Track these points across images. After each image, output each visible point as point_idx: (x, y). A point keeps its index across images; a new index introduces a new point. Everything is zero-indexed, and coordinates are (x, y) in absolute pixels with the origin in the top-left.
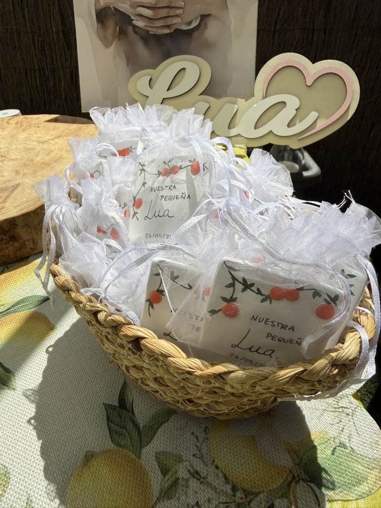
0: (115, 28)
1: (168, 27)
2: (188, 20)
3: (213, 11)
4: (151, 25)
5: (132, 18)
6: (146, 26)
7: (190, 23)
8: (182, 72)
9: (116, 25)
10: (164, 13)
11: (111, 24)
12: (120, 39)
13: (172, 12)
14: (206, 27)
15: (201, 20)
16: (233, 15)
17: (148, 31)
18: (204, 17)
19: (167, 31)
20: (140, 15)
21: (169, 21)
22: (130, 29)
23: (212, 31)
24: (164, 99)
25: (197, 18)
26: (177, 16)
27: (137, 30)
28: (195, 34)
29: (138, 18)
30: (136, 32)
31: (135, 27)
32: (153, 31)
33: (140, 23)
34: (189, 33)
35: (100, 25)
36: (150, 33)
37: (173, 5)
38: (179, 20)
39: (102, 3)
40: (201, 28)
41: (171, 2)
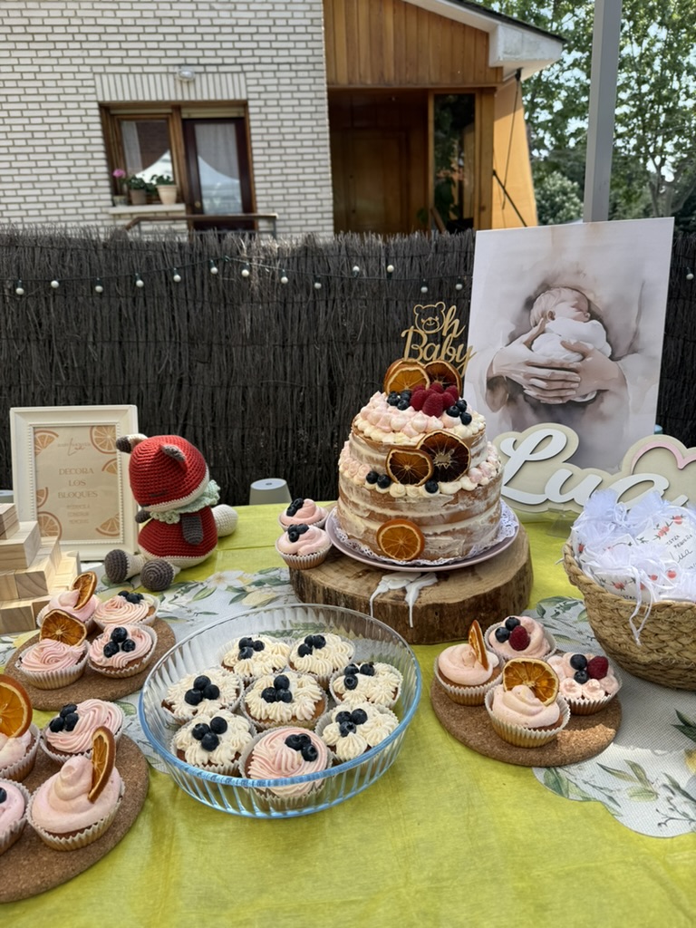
0: (505, 396)
1: (561, 398)
2: (584, 393)
3: (611, 387)
4: (543, 395)
5: (524, 387)
6: (538, 395)
7: (585, 396)
8: (549, 438)
9: (507, 392)
10: (559, 385)
11: (501, 392)
12: (508, 405)
13: (567, 385)
14: (602, 401)
15: (598, 394)
16: (632, 392)
17: (539, 400)
18: (600, 392)
19: (561, 402)
20: (533, 386)
21: (563, 393)
22: (521, 397)
23: (608, 405)
24: (526, 461)
25: (592, 392)
26: (572, 389)
27: (527, 398)
28: (590, 406)
29: (531, 388)
30: (526, 401)
31: (526, 396)
32: (544, 400)
33: (532, 393)
34: (583, 405)
35: (489, 391)
37: (569, 379)
38: (573, 393)
39: (495, 372)
40: (597, 401)
41: (567, 376)
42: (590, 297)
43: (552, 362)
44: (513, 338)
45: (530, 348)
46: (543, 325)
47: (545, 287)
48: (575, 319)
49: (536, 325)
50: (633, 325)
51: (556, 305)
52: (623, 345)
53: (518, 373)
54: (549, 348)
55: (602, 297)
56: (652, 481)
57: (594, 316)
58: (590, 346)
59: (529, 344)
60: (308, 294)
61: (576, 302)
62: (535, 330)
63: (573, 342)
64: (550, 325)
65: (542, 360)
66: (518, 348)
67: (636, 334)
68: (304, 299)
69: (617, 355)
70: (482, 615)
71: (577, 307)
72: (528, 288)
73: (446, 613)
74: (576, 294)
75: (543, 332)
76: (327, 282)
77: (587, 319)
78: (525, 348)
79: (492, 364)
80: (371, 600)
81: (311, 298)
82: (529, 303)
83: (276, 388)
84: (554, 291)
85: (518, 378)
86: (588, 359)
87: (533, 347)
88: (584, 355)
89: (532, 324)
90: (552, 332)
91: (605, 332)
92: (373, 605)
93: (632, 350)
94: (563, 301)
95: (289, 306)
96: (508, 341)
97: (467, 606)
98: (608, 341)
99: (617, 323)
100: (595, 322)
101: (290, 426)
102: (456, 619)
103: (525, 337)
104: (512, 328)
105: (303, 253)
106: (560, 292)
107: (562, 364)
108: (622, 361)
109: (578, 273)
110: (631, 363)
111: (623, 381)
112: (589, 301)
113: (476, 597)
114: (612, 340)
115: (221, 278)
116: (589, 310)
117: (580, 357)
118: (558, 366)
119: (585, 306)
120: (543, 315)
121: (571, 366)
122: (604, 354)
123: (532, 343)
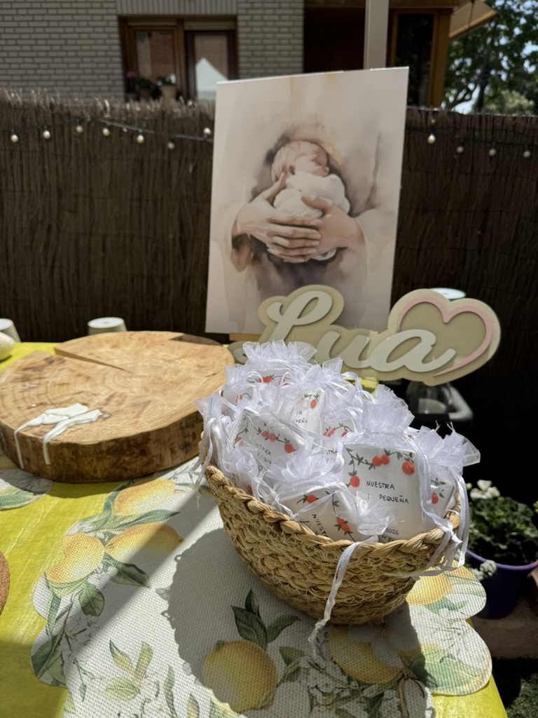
0: (249, 254)
1: (303, 256)
2: (324, 251)
3: (350, 244)
4: (286, 254)
5: (268, 245)
6: (281, 254)
7: (325, 254)
8: (315, 301)
9: (251, 251)
10: (300, 243)
11: (246, 251)
12: (253, 265)
13: (309, 243)
14: (342, 259)
15: (337, 252)
16: (370, 247)
17: (282, 260)
18: (340, 250)
19: (301, 260)
20: (276, 244)
21: (305, 252)
22: (264, 256)
23: (347, 263)
24: (294, 326)
25: (332, 250)
26: (313, 247)
27: (271, 257)
28: (330, 265)
29: (274, 246)
30: (270, 259)
31: (270, 255)
32: (287, 259)
33: (275, 251)
34: (324, 264)
35: (234, 250)
36: (285, 261)
37: (310, 236)
38: (314, 251)
39: (239, 230)
40: (336, 260)
41: (308, 234)
42: (329, 150)
43: (293, 220)
44: (255, 193)
45: (272, 204)
46: (284, 180)
47: (285, 140)
48: (315, 173)
49: (277, 179)
50: (371, 179)
51: (296, 159)
53: (262, 231)
54: (290, 205)
55: (340, 150)
57: (333, 170)
58: (329, 202)
59: (271, 201)
61: (315, 156)
62: (276, 185)
63: (313, 197)
64: (291, 180)
65: (284, 217)
66: (261, 203)
67: (373, 189)
69: (356, 211)
71: (316, 161)
72: (269, 142)
74: (315, 147)
77: (326, 174)
78: (267, 204)
79: (236, 222)
80: (16, 432)
82: (270, 157)
84: (294, 144)
85: (262, 236)
86: (328, 216)
88: (324, 212)
89: (273, 179)
90: (293, 187)
91: (342, 188)
92: (18, 438)
93: (370, 205)
94: (302, 155)
96: (250, 196)
98: (347, 196)
99: (355, 177)
100: (334, 176)
103: (267, 193)
104: (254, 183)
106: (299, 145)
107: (303, 221)
108: (360, 217)
109: (317, 125)
110: (369, 219)
111: (361, 238)
112: (328, 155)
114: (351, 195)
116: (328, 164)
117: (320, 213)
118: (299, 223)
119: (324, 160)
120: (284, 169)
121: (312, 223)
122: (342, 209)
123: (274, 198)
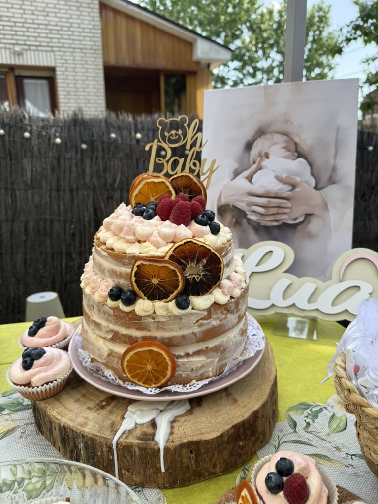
0: (232, 220)
1: (277, 221)
2: (294, 217)
3: (316, 212)
4: (262, 219)
5: (247, 213)
6: (258, 219)
7: (296, 219)
9: (233, 217)
10: (274, 211)
11: (229, 217)
12: (235, 227)
13: (281, 211)
14: (309, 222)
15: (305, 217)
16: (333, 215)
17: (259, 223)
18: (308, 216)
19: (276, 224)
20: (254, 212)
21: (278, 217)
22: (244, 221)
23: (314, 226)
24: (252, 273)
25: (301, 216)
26: (285, 213)
27: (250, 222)
28: (299, 227)
29: (252, 213)
30: (249, 224)
31: (248, 220)
32: (263, 223)
33: (253, 217)
34: (294, 226)
35: (219, 217)
36: (261, 224)
37: (282, 205)
38: (286, 216)
39: (223, 201)
40: (305, 224)
41: (280, 203)
42: (297, 140)
43: (268, 192)
44: (236, 174)
45: (250, 181)
46: (260, 163)
47: (261, 133)
48: (286, 157)
49: (254, 163)
50: (332, 162)
51: (270, 147)
52: (324, 177)
53: (242, 201)
54: (265, 181)
55: (306, 140)
56: (359, 287)
58: (298, 179)
59: (250, 179)
60: (77, 152)
61: (286, 144)
62: (254, 167)
63: (284, 176)
64: (265, 163)
65: (260, 191)
66: (241, 181)
67: (334, 169)
68: (74, 156)
69: (320, 186)
70: (241, 444)
71: (287, 148)
72: (247, 133)
73: (202, 451)
74: (285, 138)
75: (261, 169)
76: (91, 144)
77: (295, 158)
78: (246, 182)
79: (220, 195)
80: (114, 442)
81: (79, 156)
82: (249, 146)
83: (52, 222)
84: (268, 136)
85: (242, 206)
86: (297, 189)
87: (253, 181)
88: (294, 186)
89: (251, 162)
90: (267, 168)
91: (309, 168)
92: (117, 447)
93: (332, 181)
94: (275, 144)
95: (62, 161)
96: (232, 176)
97: (225, 438)
98: (312, 174)
99: (319, 161)
100: (301, 160)
101: (64, 251)
102: (213, 455)
103: (246, 173)
104: (235, 166)
105: (73, 123)
106: (273, 136)
107: (277, 194)
108: (324, 190)
109: (287, 121)
110: (331, 192)
111: (325, 207)
112: (296, 144)
113: (234, 427)
114: (316, 173)
115: (7, 138)
116: (296, 151)
117: (290, 188)
118: (273, 196)
119: (293, 147)
120: (260, 155)
121: (284, 195)
122: (309, 184)
123: (252, 177)
